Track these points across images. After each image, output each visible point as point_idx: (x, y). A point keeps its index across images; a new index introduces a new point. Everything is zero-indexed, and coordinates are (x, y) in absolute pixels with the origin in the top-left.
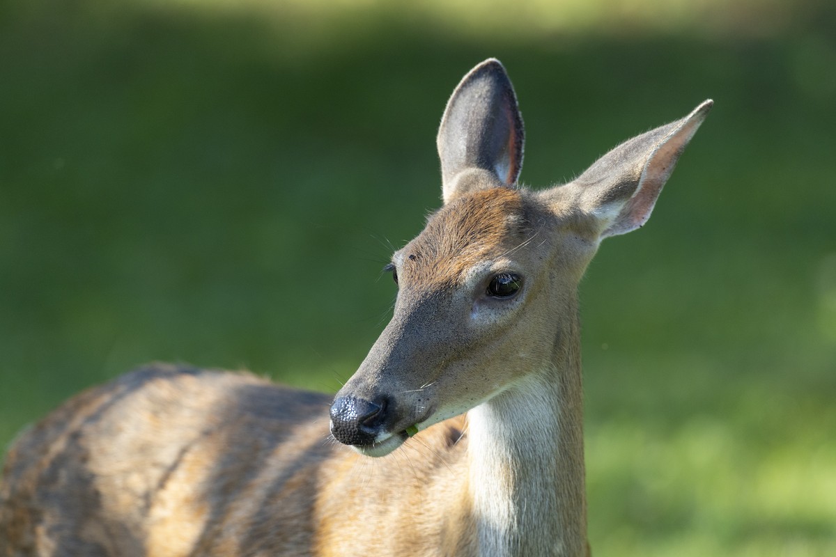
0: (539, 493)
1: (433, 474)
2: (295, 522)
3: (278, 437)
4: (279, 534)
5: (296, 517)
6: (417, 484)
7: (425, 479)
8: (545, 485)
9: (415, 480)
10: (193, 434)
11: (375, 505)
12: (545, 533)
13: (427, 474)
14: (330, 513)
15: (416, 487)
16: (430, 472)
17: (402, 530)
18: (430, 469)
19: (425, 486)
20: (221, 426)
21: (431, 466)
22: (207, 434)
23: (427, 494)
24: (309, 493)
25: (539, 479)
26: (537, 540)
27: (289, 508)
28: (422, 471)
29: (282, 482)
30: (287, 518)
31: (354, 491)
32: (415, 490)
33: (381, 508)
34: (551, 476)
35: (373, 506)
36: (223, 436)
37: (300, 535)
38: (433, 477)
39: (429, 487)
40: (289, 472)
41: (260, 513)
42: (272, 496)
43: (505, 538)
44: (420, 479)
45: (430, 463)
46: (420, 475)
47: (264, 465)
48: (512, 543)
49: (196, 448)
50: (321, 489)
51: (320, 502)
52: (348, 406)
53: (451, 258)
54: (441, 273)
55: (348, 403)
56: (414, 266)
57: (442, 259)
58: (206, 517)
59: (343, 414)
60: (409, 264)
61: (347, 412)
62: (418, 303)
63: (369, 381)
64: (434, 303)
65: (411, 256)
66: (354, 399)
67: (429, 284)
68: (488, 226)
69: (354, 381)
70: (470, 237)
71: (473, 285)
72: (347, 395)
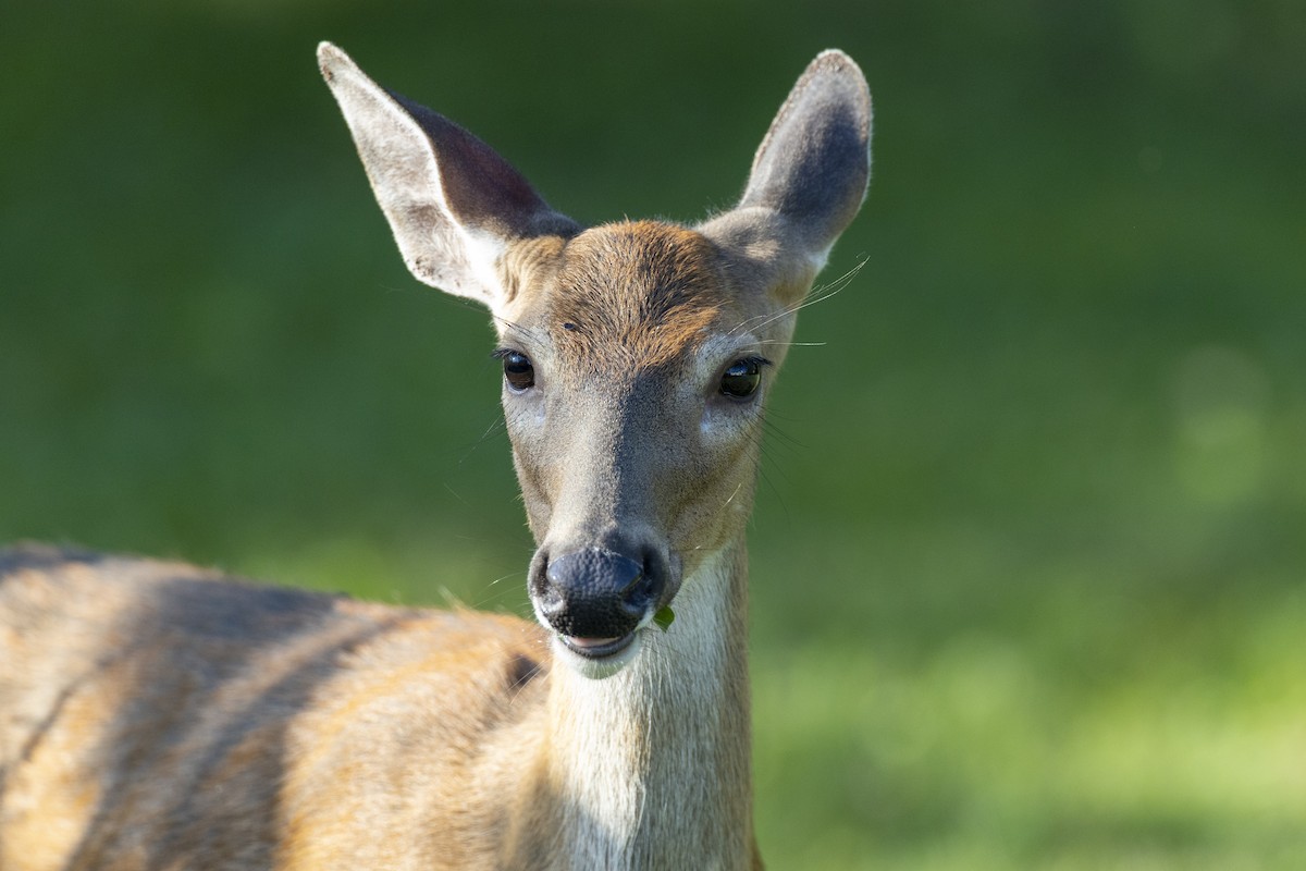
0: (691, 769)
1: (485, 742)
2: (245, 824)
3: (222, 668)
4: (217, 845)
5: (247, 814)
6: (455, 758)
7: (470, 749)
8: (701, 756)
9: (451, 750)
10: (82, 665)
11: (386, 796)
12: (695, 843)
13: (472, 740)
14: (306, 809)
15: (455, 763)
16: (477, 735)
17: (430, 841)
18: (478, 730)
19: (468, 762)
20: (129, 651)
21: (480, 725)
22: (105, 665)
23: (472, 777)
24: (271, 770)
25: (692, 744)
26: (680, 855)
27: (230, 796)
28: (464, 735)
29: (219, 750)
30: (231, 817)
31: (347, 770)
32: (451, 769)
33: (395, 800)
34: (710, 739)
35: (382, 798)
36: (132, 668)
37: (255, 846)
38: (482, 747)
39: (475, 764)
41: (185, 806)
42: (205, 774)
43: (625, 852)
44: (461, 750)
45: (479, 720)
46: (461, 742)
47: (196, 720)
48: (637, 862)
49: (89, 690)
50: (292, 765)
51: (288, 789)
52: (591, 569)
53: (649, 329)
54: (646, 351)
55: (591, 562)
56: (585, 341)
57: (631, 329)
58: (92, 808)
59: (586, 583)
60: (570, 338)
61: (593, 580)
62: (632, 399)
63: (613, 523)
64: (654, 399)
65: (567, 326)
66: (602, 556)
67: (636, 370)
68: (691, 276)
69: (584, 526)
70: (670, 294)
71: (707, 375)
72: (582, 550)
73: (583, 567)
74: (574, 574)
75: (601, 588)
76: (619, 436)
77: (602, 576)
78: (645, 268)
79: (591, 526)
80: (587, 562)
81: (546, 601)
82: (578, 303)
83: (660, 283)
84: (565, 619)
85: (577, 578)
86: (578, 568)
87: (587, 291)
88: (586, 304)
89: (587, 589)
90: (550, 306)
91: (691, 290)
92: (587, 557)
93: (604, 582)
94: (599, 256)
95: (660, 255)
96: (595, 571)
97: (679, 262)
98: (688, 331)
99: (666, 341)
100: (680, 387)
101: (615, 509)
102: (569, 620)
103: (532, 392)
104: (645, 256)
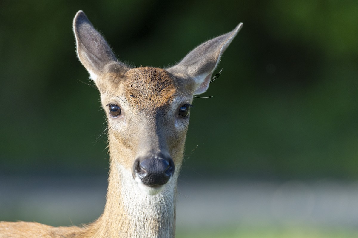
52: (155, 163)
53: (157, 96)
54: (158, 102)
55: (155, 161)
56: (138, 100)
57: (151, 96)
59: (154, 167)
60: (133, 100)
61: (156, 166)
62: (157, 115)
63: (159, 150)
64: (162, 116)
65: (131, 96)
66: (158, 159)
67: (156, 107)
68: (166, 81)
69: (150, 152)
70: (161, 86)
72: (151, 158)
73: (152, 162)
74: (150, 164)
75: (158, 169)
76: (155, 126)
77: (159, 165)
78: (153, 79)
79: (153, 151)
80: (154, 161)
81: (140, 174)
82: (133, 90)
83: (158, 83)
84: (147, 178)
85: (151, 166)
86: (151, 162)
87: (135, 85)
88: (136, 90)
89: (154, 169)
90: (124, 90)
91: (167, 85)
92: (153, 159)
93: (159, 167)
94: (137, 76)
95: (156, 75)
96: (156, 163)
97: (162, 77)
98: (169, 96)
99: (162, 99)
100: (169, 113)
101: (159, 147)
103: (122, 116)
104: (152, 75)
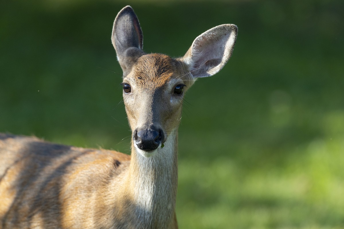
0: (166, 182)
2: (53, 200)
3: (44, 163)
4: (46, 205)
5: (53, 198)
6: (103, 184)
7: (107, 182)
8: (168, 179)
9: (102, 182)
10: (12, 162)
11: (86, 193)
13: (107, 180)
14: (68, 196)
15: (103, 185)
16: (109, 179)
17: (98, 203)
18: (108, 177)
19: (107, 185)
20: (22, 158)
21: (109, 176)
22: (16, 162)
23: (108, 188)
24: (57, 188)
25: (166, 176)
26: (163, 202)
27: (49, 194)
28: (105, 178)
29: (46, 183)
30: (49, 199)
31: (77, 188)
32: (103, 187)
33: (88, 194)
34: (170, 175)
36: (23, 162)
37: (55, 205)
38: (110, 181)
39: (109, 185)
40: (49, 179)
41: (38, 196)
42: (43, 189)
43: (150, 201)
44: (105, 182)
46: (105, 180)
47: (40, 175)
48: (153, 204)
49: (13, 168)
50: (63, 186)
51: (62, 192)
52: (148, 133)
53: (158, 78)
54: (157, 83)
55: (147, 132)
56: (143, 81)
57: (153, 78)
58: (14, 196)
59: (146, 137)
60: (139, 81)
61: (148, 136)
62: (155, 95)
63: (152, 123)
64: (160, 95)
65: (139, 78)
66: (150, 130)
67: (155, 88)
68: (167, 66)
69: (146, 124)
70: (162, 70)
71: (171, 88)
72: (145, 129)
73: (145, 133)
74: (143, 134)
75: (150, 138)
76: (152, 103)
77: (150, 135)
78: (156, 64)
79: (147, 124)
80: (146, 132)
81: (137, 141)
82: (141, 73)
83: (160, 68)
84: (141, 145)
85: (144, 135)
86: (144, 133)
87: (143, 69)
88: (143, 73)
89: (147, 138)
90: (135, 73)
91: (167, 69)
92: (146, 131)
93: (150, 137)
94: (145, 61)
95: (160, 61)
96: (148, 134)
97: (164, 63)
98: (166, 78)
99: (161, 81)
100: (165, 92)
101: (153, 120)
102: (142, 145)
103: (131, 93)
104: (156, 61)
